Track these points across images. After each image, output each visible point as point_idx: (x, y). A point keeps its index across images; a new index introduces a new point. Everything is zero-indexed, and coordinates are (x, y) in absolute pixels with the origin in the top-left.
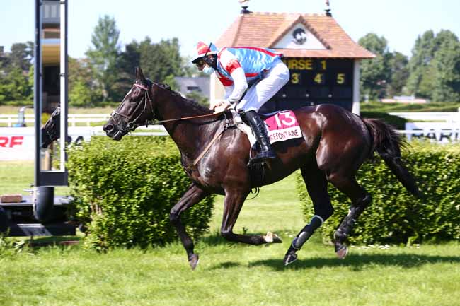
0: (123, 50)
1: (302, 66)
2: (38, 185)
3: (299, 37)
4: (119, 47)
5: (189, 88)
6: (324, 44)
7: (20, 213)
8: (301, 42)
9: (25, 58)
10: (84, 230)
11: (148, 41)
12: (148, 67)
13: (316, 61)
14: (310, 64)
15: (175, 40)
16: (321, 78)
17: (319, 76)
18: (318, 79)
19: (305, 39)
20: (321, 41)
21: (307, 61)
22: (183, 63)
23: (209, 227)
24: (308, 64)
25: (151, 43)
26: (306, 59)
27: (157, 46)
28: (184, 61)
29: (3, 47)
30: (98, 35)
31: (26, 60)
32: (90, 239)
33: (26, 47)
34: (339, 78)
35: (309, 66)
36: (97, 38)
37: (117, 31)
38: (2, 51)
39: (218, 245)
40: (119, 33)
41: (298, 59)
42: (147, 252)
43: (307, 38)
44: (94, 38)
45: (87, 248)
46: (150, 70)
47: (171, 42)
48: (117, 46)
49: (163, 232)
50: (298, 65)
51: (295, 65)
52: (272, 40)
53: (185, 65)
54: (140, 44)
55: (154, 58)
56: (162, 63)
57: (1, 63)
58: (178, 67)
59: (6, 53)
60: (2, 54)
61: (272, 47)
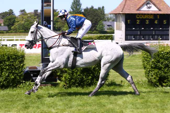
0: (83, 11)
1: (150, 17)
2: (42, 62)
3: (148, 5)
5: (108, 26)
6: (158, 9)
7: (36, 73)
8: (149, 8)
10: (60, 80)
11: (92, 7)
12: (92, 18)
13: (155, 15)
14: (153, 16)
15: (103, 7)
16: (157, 22)
17: (156, 21)
18: (156, 22)
19: (151, 7)
20: (157, 7)
21: (152, 15)
22: (106, 16)
23: (108, 79)
24: (152, 16)
25: (94, 8)
26: (151, 14)
29: (37, 10)
30: (73, 5)
32: (62, 84)
34: (164, 22)
35: (153, 17)
36: (73, 7)
37: (81, 4)
39: (111, 86)
40: (81, 5)
41: (148, 14)
42: (84, 89)
43: (152, 6)
44: (72, 7)
45: (61, 87)
46: (93, 19)
47: (101, 8)
48: (81, 9)
49: (90, 81)
50: (148, 17)
51: (147, 17)
52: (138, 7)
53: (107, 17)
54: (89, 9)
55: (95, 14)
56: (98, 16)
57: (37, 16)
58: (104, 17)
59: (39, 12)
60: (37, 13)
61: (138, 10)
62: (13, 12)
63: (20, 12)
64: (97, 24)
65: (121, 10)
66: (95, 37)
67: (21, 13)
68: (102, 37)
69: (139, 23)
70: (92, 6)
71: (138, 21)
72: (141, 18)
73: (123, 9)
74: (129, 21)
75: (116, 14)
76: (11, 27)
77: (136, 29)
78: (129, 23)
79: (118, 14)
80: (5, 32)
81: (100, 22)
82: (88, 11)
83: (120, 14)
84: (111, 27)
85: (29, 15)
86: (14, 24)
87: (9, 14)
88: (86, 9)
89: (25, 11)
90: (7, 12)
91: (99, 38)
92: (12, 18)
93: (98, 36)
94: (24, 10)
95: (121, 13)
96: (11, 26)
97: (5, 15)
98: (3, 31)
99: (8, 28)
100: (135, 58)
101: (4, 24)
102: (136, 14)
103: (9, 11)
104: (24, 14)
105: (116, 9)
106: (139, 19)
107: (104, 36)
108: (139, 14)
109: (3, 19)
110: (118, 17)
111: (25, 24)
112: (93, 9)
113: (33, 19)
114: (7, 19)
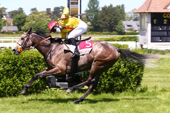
0: (101, 9)
4: (99, 8)
5: (128, 26)
9: (60, 13)
11: (111, 6)
15: (123, 6)
22: (126, 15)
25: (113, 7)
27: (115, 8)
28: (127, 14)
29: (50, 9)
30: (90, 3)
31: (60, 14)
33: (60, 9)
36: (90, 5)
38: (50, 10)
46: (112, 18)
47: (121, 6)
48: (98, 8)
52: (165, 5)
53: (127, 16)
54: (108, 7)
55: (113, 13)
56: (117, 15)
57: (50, 15)
58: (124, 17)
59: (52, 11)
60: (50, 12)
61: (165, 8)
62: (23, 11)
63: (31, 10)
64: (116, 24)
65: (147, 9)
66: (118, 38)
67: (32, 12)
68: (125, 38)
69: (166, 23)
70: (111, 4)
71: (165, 21)
72: (169, 17)
73: (149, 7)
74: (155, 20)
75: (140, 13)
76: (21, 28)
77: (162, 30)
78: (155, 23)
79: (143, 14)
80: (14, 33)
81: (119, 22)
82: (107, 10)
83: (145, 13)
84: (131, 27)
85: (41, 14)
86: (24, 24)
87: (18, 13)
88: (104, 8)
89: (36, 10)
90: (17, 11)
91: (122, 39)
92: (22, 17)
93: (120, 37)
94: (36, 8)
95: (146, 11)
96: (21, 26)
97: (14, 14)
98: (12, 32)
99: (18, 29)
100: (163, 62)
101: (13, 24)
102: (163, 13)
103: (18, 9)
104: (36, 13)
105: (140, 8)
106: (166, 18)
107: (128, 37)
108: (167, 13)
109: (11, 18)
110: (143, 16)
111: (37, 24)
112: (111, 7)
113: (46, 18)
114: (17, 19)
